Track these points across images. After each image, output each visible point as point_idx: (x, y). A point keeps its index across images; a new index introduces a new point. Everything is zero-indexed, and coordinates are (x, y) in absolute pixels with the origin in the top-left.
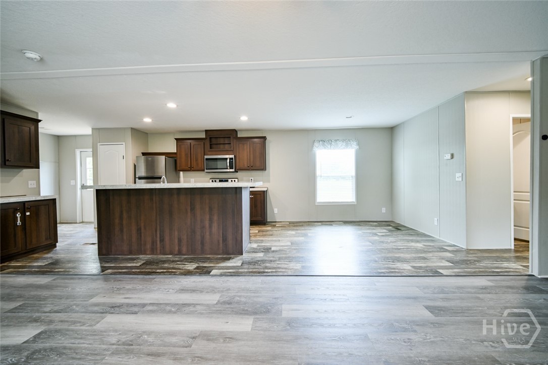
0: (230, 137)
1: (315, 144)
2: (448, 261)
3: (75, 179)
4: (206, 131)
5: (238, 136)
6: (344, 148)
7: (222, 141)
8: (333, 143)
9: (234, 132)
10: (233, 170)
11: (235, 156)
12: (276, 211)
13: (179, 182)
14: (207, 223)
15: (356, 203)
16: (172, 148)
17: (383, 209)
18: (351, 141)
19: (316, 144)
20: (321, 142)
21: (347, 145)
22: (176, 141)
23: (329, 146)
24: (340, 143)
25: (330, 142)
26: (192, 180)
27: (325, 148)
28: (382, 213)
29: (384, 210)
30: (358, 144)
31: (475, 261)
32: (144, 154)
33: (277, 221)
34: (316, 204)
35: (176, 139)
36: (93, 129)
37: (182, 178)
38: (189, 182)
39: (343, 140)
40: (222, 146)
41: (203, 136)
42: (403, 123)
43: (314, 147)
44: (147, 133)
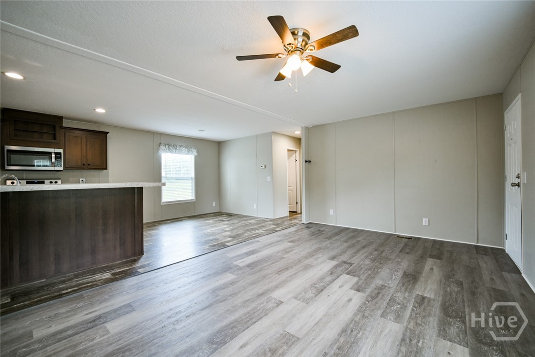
0: (55, 126)
2: (229, 237)
5: (64, 125)
7: (36, 128)
8: (177, 148)
9: (60, 118)
11: (64, 152)
15: (195, 201)
17: (213, 203)
18: (192, 148)
19: (162, 147)
20: (167, 146)
21: (189, 151)
23: (174, 151)
25: (175, 147)
27: (170, 152)
28: (213, 207)
30: (197, 152)
31: (243, 233)
34: (162, 204)
39: (186, 147)
40: (36, 135)
42: (229, 141)
43: (161, 150)
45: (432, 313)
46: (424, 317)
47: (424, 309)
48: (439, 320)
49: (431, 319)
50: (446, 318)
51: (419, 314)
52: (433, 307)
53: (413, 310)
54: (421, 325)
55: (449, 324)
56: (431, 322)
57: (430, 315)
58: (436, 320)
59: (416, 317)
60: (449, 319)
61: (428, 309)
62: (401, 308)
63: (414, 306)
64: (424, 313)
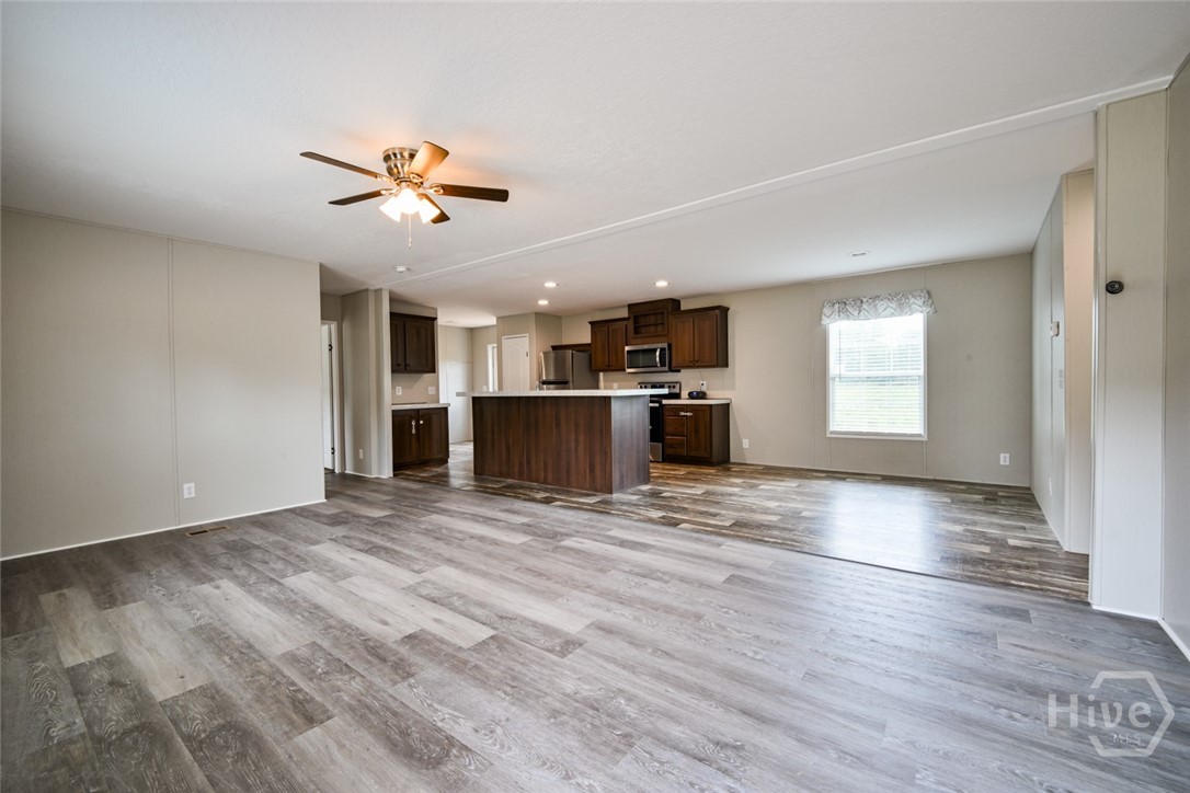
0: (663, 313)
1: (825, 310)
3: (487, 384)
4: (631, 306)
5: (681, 309)
6: (893, 315)
7: (652, 319)
8: (864, 306)
9: (675, 302)
10: (666, 368)
11: (670, 346)
12: (746, 443)
13: (597, 388)
14: (573, 445)
15: (925, 439)
16: (585, 337)
17: (1002, 455)
18: (910, 297)
19: (827, 311)
20: (837, 306)
21: (900, 307)
22: (589, 326)
23: (856, 313)
24: (881, 305)
25: (858, 303)
26: (615, 385)
27: (848, 318)
28: (1000, 467)
29: (1004, 459)
32: (554, 348)
33: (748, 462)
34: (829, 435)
35: (590, 323)
36: (498, 318)
37: (602, 384)
38: (611, 388)
39: (891, 297)
40: (652, 329)
41: (624, 313)
43: (824, 318)
44: (560, 317)
45: (258, 707)
46: (262, 689)
47: (278, 701)
48: (234, 705)
49: (249, 696)
50: (228, 719)
51: (274, 687)
52: (272, 719)
53: (293, 684)
54: (252, 677)
55: (212, 711)
56: (241, 692)
57: (258, 699)
58: (239, 702)
59: (272, 679)
60: (221, 721)
61: (273, 707)
62: (313, 672)
63: (300, 690)
64: (270, 694)
